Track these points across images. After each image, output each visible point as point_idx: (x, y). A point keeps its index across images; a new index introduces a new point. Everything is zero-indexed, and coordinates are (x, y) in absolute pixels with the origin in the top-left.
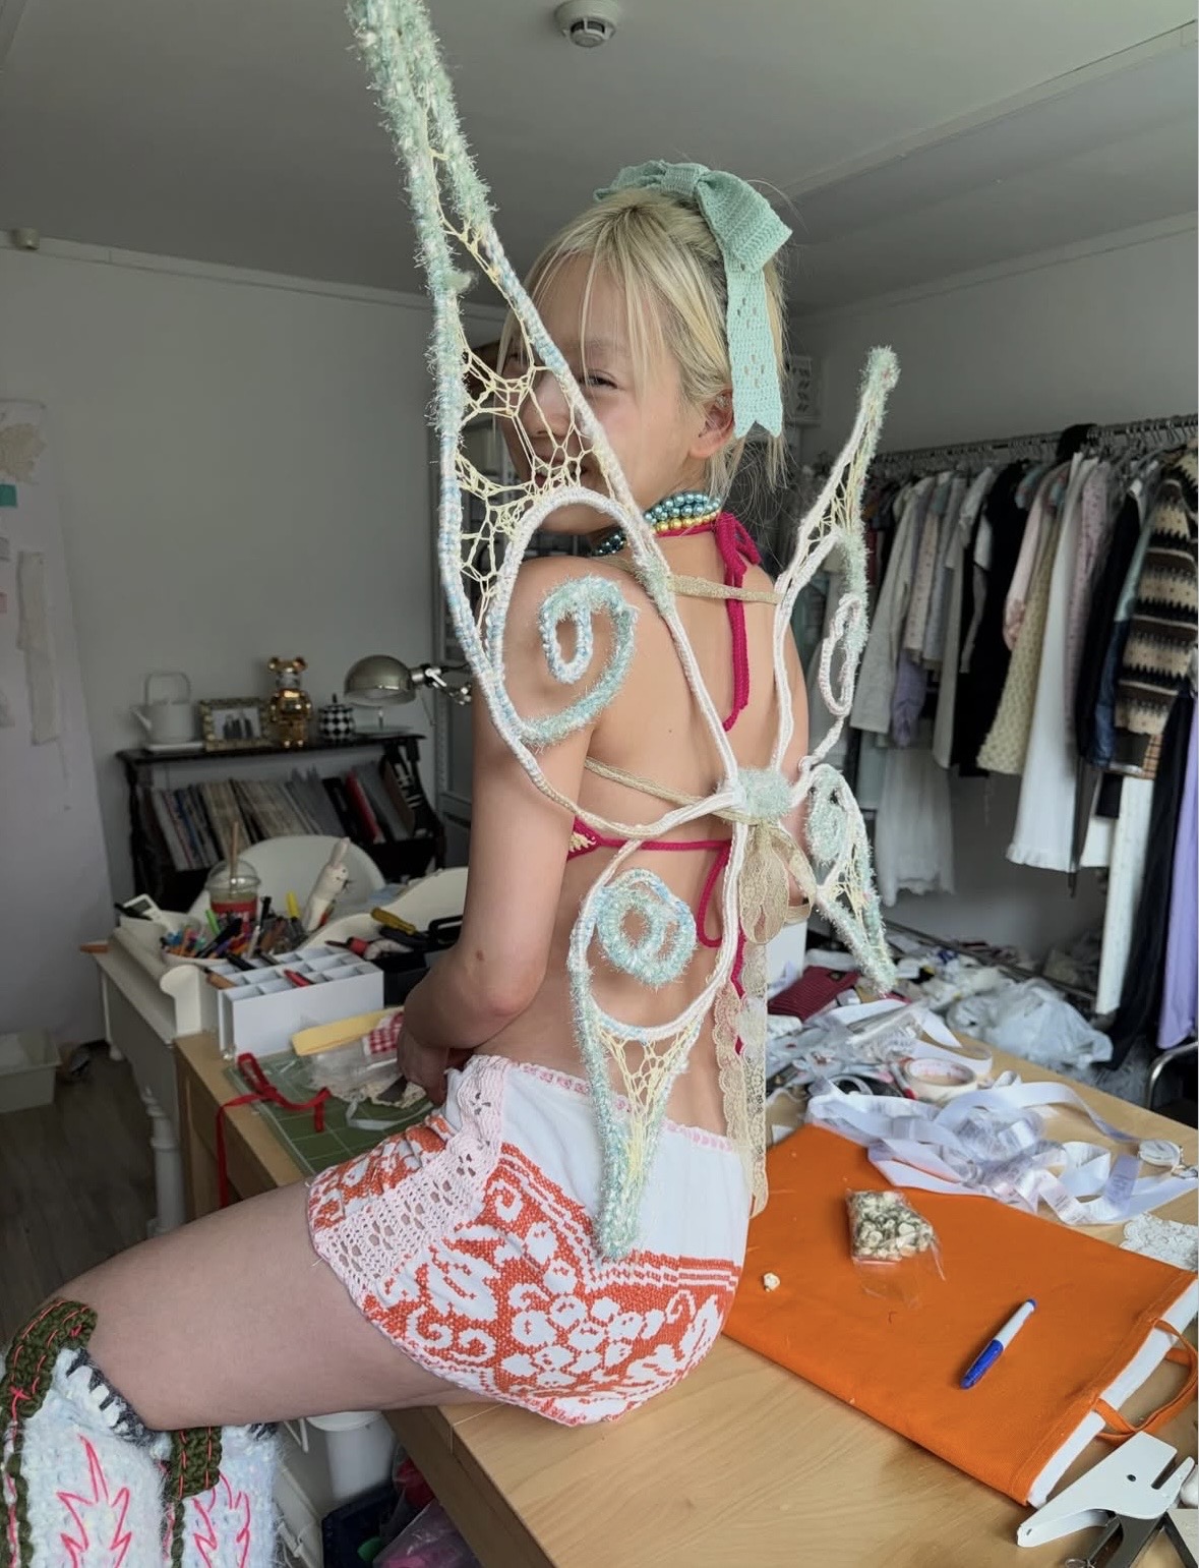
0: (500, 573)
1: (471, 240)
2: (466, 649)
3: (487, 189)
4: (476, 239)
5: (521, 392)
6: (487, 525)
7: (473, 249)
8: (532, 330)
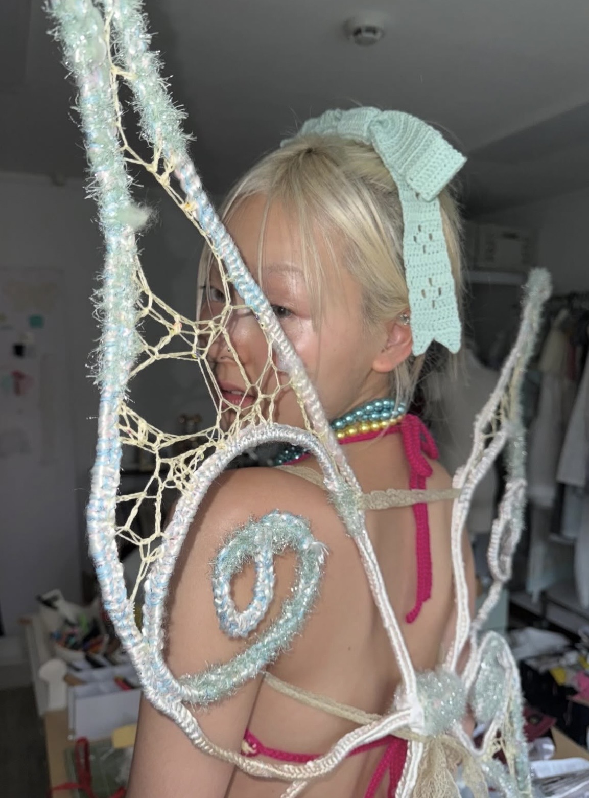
0: (166, 535)
1: (161, 171)
2: (115, 622)
3: (183, 115)
4: (168, 171)
5: (213, 333)
6: (156, 481)
7: (164, 180)
8: (231, 268)
